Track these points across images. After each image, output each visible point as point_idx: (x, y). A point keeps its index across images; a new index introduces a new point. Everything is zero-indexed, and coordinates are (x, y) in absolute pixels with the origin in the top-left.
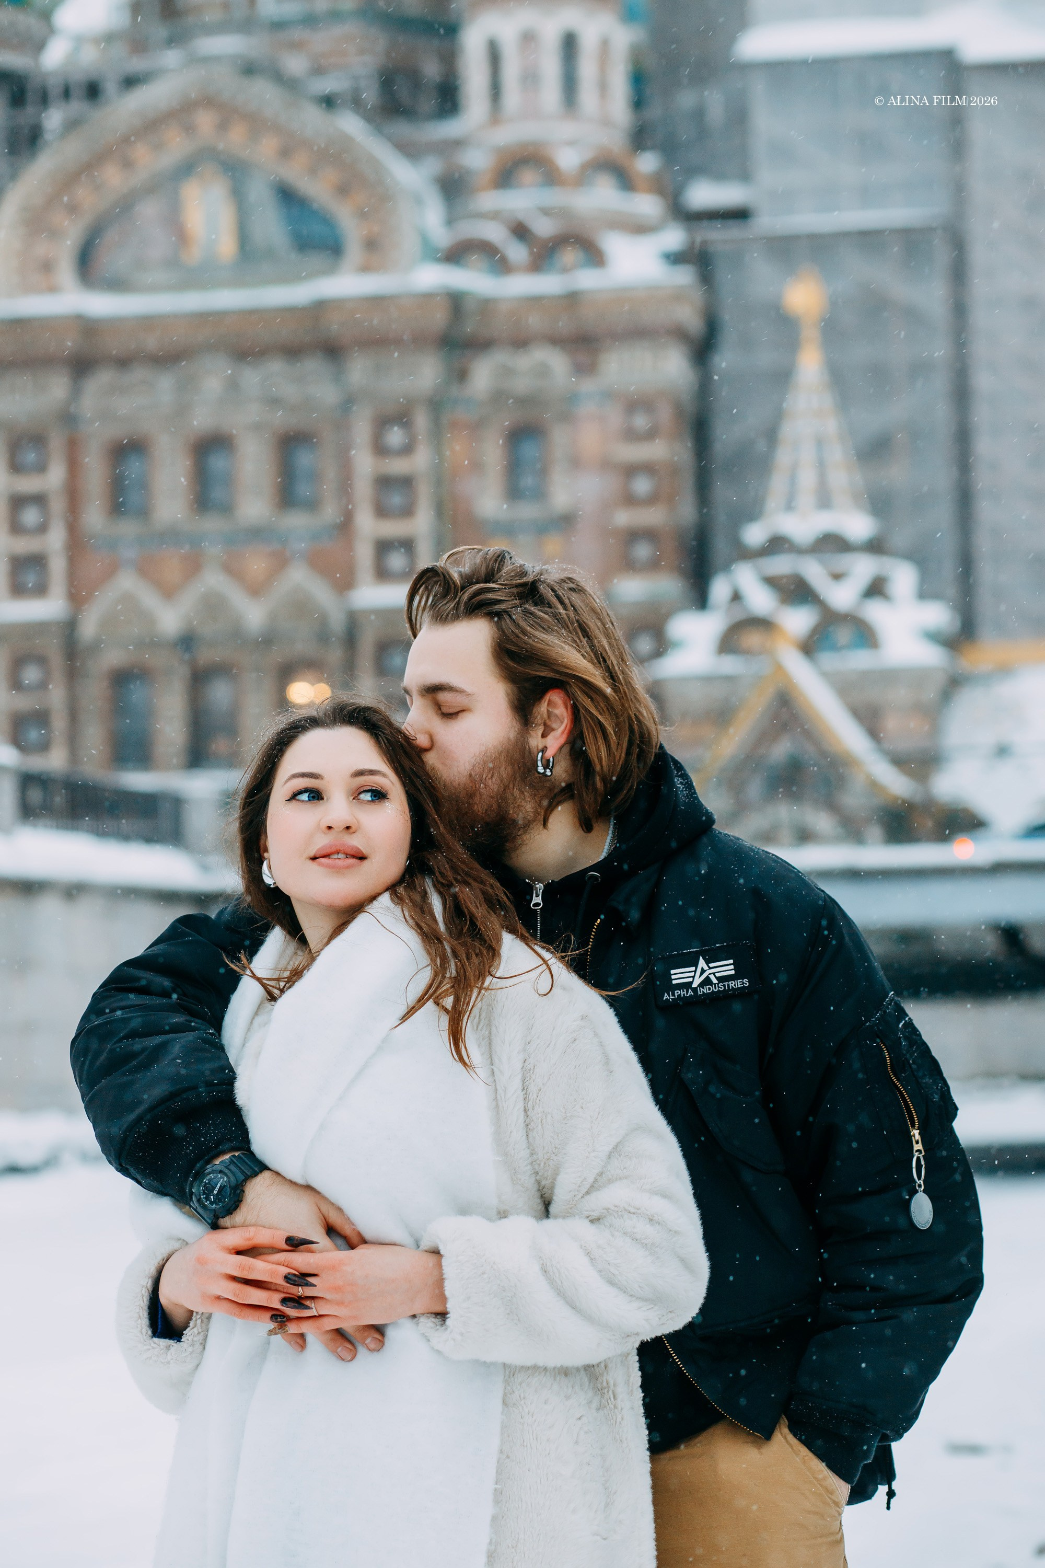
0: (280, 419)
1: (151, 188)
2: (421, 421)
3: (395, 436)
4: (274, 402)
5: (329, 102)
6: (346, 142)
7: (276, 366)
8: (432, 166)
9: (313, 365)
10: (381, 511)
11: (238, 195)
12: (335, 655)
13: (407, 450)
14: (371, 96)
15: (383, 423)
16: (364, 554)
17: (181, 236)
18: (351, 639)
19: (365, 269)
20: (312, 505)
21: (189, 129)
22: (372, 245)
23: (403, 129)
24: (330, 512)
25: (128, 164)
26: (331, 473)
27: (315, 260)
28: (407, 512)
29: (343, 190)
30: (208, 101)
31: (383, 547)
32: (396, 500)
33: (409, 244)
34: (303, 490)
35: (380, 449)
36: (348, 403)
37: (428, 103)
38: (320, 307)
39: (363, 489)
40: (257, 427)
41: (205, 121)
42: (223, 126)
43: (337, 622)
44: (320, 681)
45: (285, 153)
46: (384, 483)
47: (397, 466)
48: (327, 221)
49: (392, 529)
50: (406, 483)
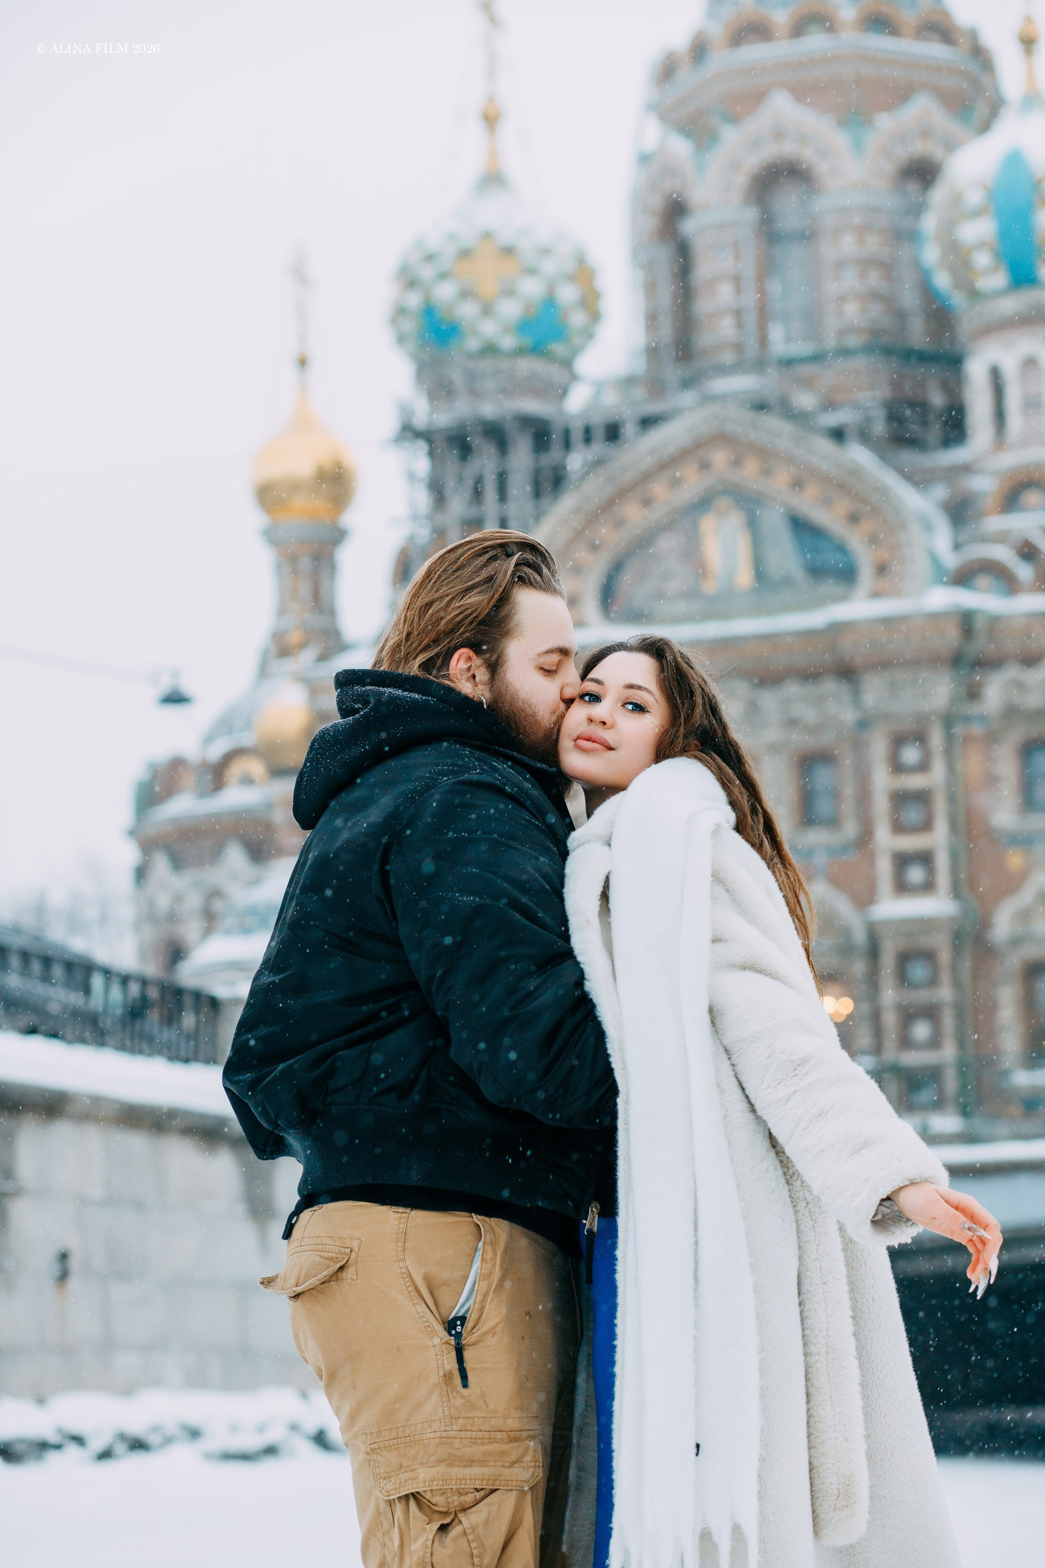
0: (799, 740)
1: (668, 525)
2: (936, 739)
3: (911, 755)
4: (792, 723)
5: (838, 435)
6: (856, 472)
7: (793, 689)
8: (940, 492)
9: (830, 685)
10: (898, 828)
11: (753, 525)
12: (859, 967)
13: (923, 767)
14: (879, 428)
15: (899, 741)
16: (884, 867)
17: (700, 569)
18: (873, 952)
19: (876, 595)
20: (833, 822)
21: (705, 466)
22: (882, 569)
23: (910, 458)
24: (850, 829)
25: (647, 502)
26: (849, 791)
27: (830, 587)
28: (926, 826)
29: (854, 519)
30: (720, 438)
31: (902, 861)
32: (913, 815)
33: (920, 566)
34: (824, 807)
35: (897, 767)
36: (864, 724)
37: (935, 432)
38: (836, 629)
39: (881, 804)
40: (774, 748)
41: (720, 458)
42: (737, 463)
43: (860, 936)
44: (844, 995)
45: (797, 484)
46: (901, 799)
47: (915, 782)
48: (841, 548)
49: (910, 843)
50: (923, 797)
